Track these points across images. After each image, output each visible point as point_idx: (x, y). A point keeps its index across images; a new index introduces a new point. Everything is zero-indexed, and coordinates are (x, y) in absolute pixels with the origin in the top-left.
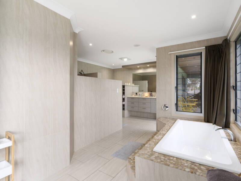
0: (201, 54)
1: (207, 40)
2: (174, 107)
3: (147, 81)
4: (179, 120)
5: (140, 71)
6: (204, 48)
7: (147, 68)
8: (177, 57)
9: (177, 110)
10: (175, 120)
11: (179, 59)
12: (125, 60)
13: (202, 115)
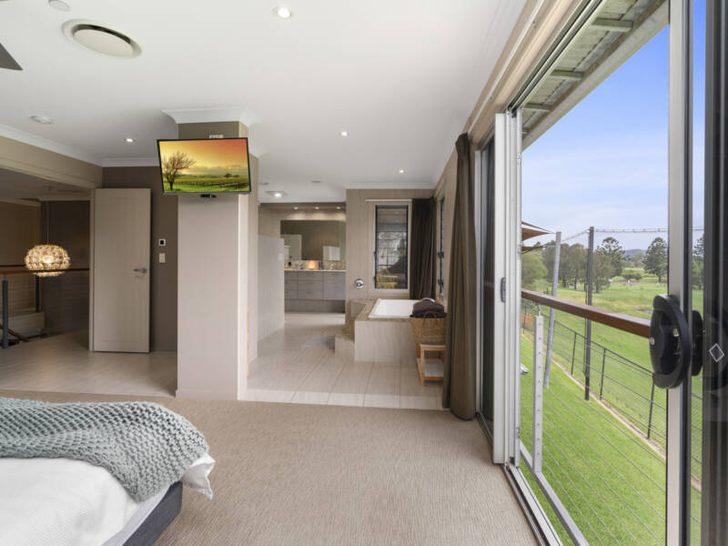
0: (407, 207)
1: (415, 190)
2: (372, 283)
3: (300, 237)
4: (379, 300)
5: (298, 217)
6: (411, 200)
7: (314, 211)
8: (377, 207)
9: (376, 287)
10: (374, 301)
11: (379, 210)
12: (278, 195)
13: (407, 291)
